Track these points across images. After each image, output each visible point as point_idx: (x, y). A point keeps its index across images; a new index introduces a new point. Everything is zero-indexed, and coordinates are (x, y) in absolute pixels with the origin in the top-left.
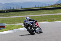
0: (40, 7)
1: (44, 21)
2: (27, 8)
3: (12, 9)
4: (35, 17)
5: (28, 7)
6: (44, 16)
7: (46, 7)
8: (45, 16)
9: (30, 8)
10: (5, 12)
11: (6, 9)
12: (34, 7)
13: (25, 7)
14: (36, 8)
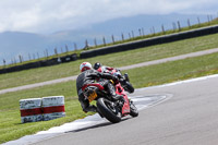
0: (180, 30)
1: (200, 74)
2: (134, 39)
3: (79, 48)
4: (163, 64)
5: (137, 35)
6: (199, 57)
7: (199, 26)
8: (202, 56)
9: (144, 37)
10: (58, 63)
11: (59, 52)
12: (156, 32)
13: (127, 37)
14: (164, 33)
